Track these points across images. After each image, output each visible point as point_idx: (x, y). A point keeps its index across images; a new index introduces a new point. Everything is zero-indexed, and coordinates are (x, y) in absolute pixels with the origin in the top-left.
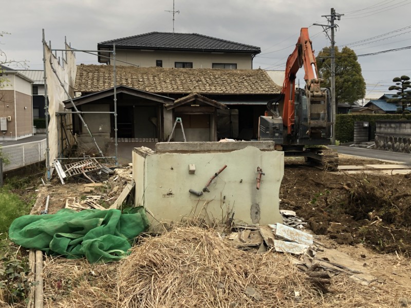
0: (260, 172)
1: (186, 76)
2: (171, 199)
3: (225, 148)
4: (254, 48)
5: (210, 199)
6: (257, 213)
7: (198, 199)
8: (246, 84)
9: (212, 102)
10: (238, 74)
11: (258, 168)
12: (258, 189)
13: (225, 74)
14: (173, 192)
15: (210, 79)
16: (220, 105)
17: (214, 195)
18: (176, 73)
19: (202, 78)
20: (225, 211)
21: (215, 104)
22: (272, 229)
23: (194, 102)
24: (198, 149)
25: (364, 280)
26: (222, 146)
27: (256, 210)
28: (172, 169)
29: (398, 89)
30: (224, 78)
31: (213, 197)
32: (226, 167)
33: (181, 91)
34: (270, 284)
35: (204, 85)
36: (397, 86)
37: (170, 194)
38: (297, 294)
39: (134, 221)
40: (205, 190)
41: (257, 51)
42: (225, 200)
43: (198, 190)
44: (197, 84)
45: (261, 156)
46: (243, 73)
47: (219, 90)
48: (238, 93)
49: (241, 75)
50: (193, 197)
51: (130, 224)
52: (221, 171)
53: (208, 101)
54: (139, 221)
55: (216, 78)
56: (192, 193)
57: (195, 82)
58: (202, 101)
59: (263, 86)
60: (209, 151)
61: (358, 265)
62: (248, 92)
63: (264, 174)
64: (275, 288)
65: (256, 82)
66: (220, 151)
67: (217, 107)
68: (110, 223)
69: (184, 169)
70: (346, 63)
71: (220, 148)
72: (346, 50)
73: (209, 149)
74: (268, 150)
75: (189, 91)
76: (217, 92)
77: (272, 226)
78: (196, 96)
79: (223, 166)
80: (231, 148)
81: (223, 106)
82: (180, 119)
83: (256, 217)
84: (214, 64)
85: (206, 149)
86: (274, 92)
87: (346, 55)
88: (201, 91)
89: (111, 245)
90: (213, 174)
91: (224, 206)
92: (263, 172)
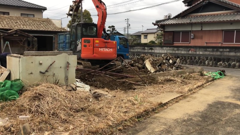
0: (68, 63)
1: (9, 20)
2: (32, 75)
3: (53, 54)
4: (44, 7)
5: (48, 75)
6: (67, 80)
7: (44, 75)
8: (42, 25)
9: (25, 34)
10: (37, 20)
11: (67, 62)
12: (68, 70)
13: (30, 20)
14: (33, 73)
15: (23, 22)
16: (30, 36)
17: (50, 73)
18: (2, 18)
19: (18, 21)
20: (55, 79)
21: (27, 35)
22: (75, 84)
23: (15, 34)
24: (42, 54)
25: (109, 96)
26: (52, 53)
27: (67, 79)
28: (32, 63)
29: (110, 31)
30: (30, 22)
31: (49, 74)
32: (55, 61)
33: (7, 27)
34: (82, 98)
35: (20, 25)
36: (110, 30)
37: (32, 73)
38: (91, 100)
39: (17, 85)
40: (46, 71)
41: (45, 9)
42: (55, 75)
43: (43, 71)
44: (16, 24)
45: (68, 57)
46: (40, 20)
47: (28, 28)
48: (38, 30)
49: (39, 21)
50: (42, 74)
51: (16, 86)
52: (53, 63)
53: (23, 33)
54: (19, 85)
55: (26, 22)
56: (41, 72)
57: (14, 23)
58: (20, 33)
59: (51, 27)
60: (47, 55)
61: (107, 93)
62: (43, 30)
63: (70, 64)
64: (83, 99)
65: (47, 25)
66: (51, 55)
67: (28, 37)
68: (7, 86)
69: (37, 63)
70: (86, 17)
71: (51, 54)
72: (85, 11)
73: (47, 54)
74: (71, 55)
75: (12, 28)
76: (27, 29)
77: (75, 83)
78: (16, 31)
79: (54, 61)
80: (56, 54)
81: (31, 36)
82: (8, 42)
83: (67, 82)
84: (22, 14)
85: (46, 54)
86: (57, 30)
87: (86, 13)
88: (18, 28)
89: (10, 94)
90: (50, 64)
91: (54, 78)
92: (70, 63)
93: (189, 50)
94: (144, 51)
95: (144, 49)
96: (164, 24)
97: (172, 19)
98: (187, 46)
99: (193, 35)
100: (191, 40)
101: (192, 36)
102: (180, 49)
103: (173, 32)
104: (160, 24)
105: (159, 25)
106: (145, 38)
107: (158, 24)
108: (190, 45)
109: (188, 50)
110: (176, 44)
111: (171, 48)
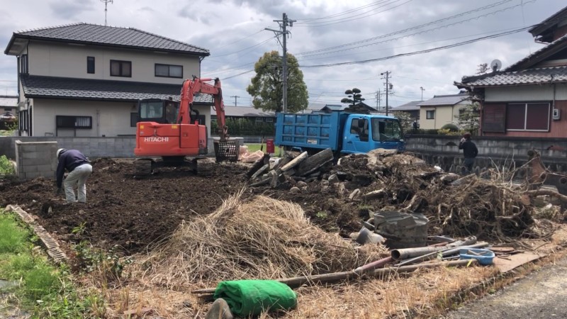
4: (203, 50)
29: (349, 101)
36: (349, 98)
41: (205, 53)
84: (156, 65)
93: (548, 149)
94: (433, 148)
95: (433, 144)
96: (484, 85)
97: (504, 73)
98: (541, 138)
99: (557, 111)
100: (553, 123)
101: (555, 114)
102: (524, 144)
103: (506, 103)
104: (472, 85)
105: (472, 88)
106: (429, 117)
107: (469, 84)
108: (549, 135)
109: (546, 148)
110: (513, 132)
111: (501, 144)
